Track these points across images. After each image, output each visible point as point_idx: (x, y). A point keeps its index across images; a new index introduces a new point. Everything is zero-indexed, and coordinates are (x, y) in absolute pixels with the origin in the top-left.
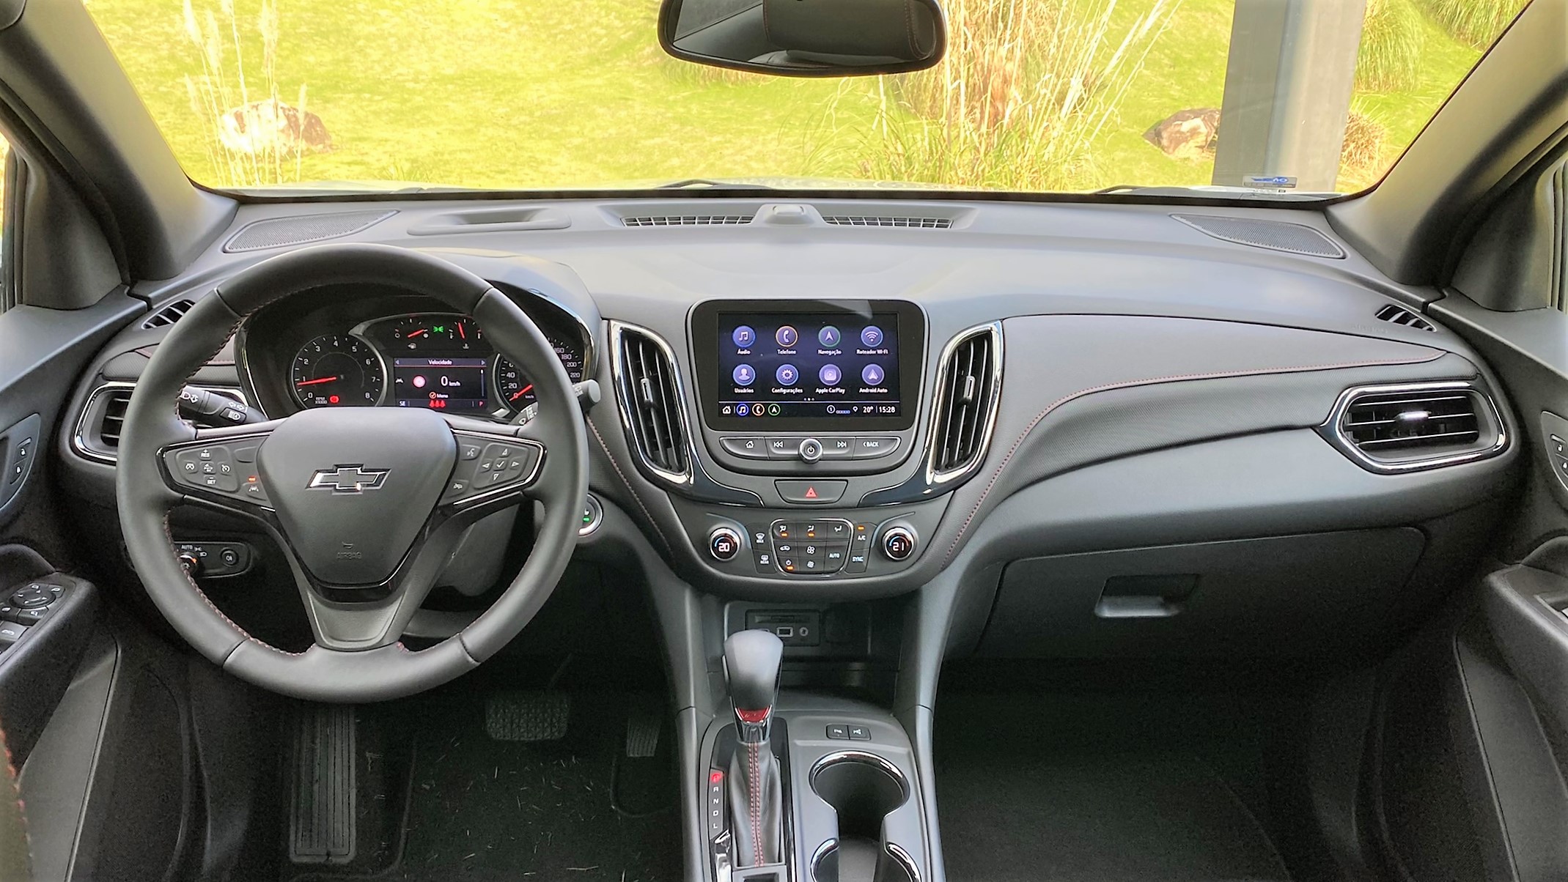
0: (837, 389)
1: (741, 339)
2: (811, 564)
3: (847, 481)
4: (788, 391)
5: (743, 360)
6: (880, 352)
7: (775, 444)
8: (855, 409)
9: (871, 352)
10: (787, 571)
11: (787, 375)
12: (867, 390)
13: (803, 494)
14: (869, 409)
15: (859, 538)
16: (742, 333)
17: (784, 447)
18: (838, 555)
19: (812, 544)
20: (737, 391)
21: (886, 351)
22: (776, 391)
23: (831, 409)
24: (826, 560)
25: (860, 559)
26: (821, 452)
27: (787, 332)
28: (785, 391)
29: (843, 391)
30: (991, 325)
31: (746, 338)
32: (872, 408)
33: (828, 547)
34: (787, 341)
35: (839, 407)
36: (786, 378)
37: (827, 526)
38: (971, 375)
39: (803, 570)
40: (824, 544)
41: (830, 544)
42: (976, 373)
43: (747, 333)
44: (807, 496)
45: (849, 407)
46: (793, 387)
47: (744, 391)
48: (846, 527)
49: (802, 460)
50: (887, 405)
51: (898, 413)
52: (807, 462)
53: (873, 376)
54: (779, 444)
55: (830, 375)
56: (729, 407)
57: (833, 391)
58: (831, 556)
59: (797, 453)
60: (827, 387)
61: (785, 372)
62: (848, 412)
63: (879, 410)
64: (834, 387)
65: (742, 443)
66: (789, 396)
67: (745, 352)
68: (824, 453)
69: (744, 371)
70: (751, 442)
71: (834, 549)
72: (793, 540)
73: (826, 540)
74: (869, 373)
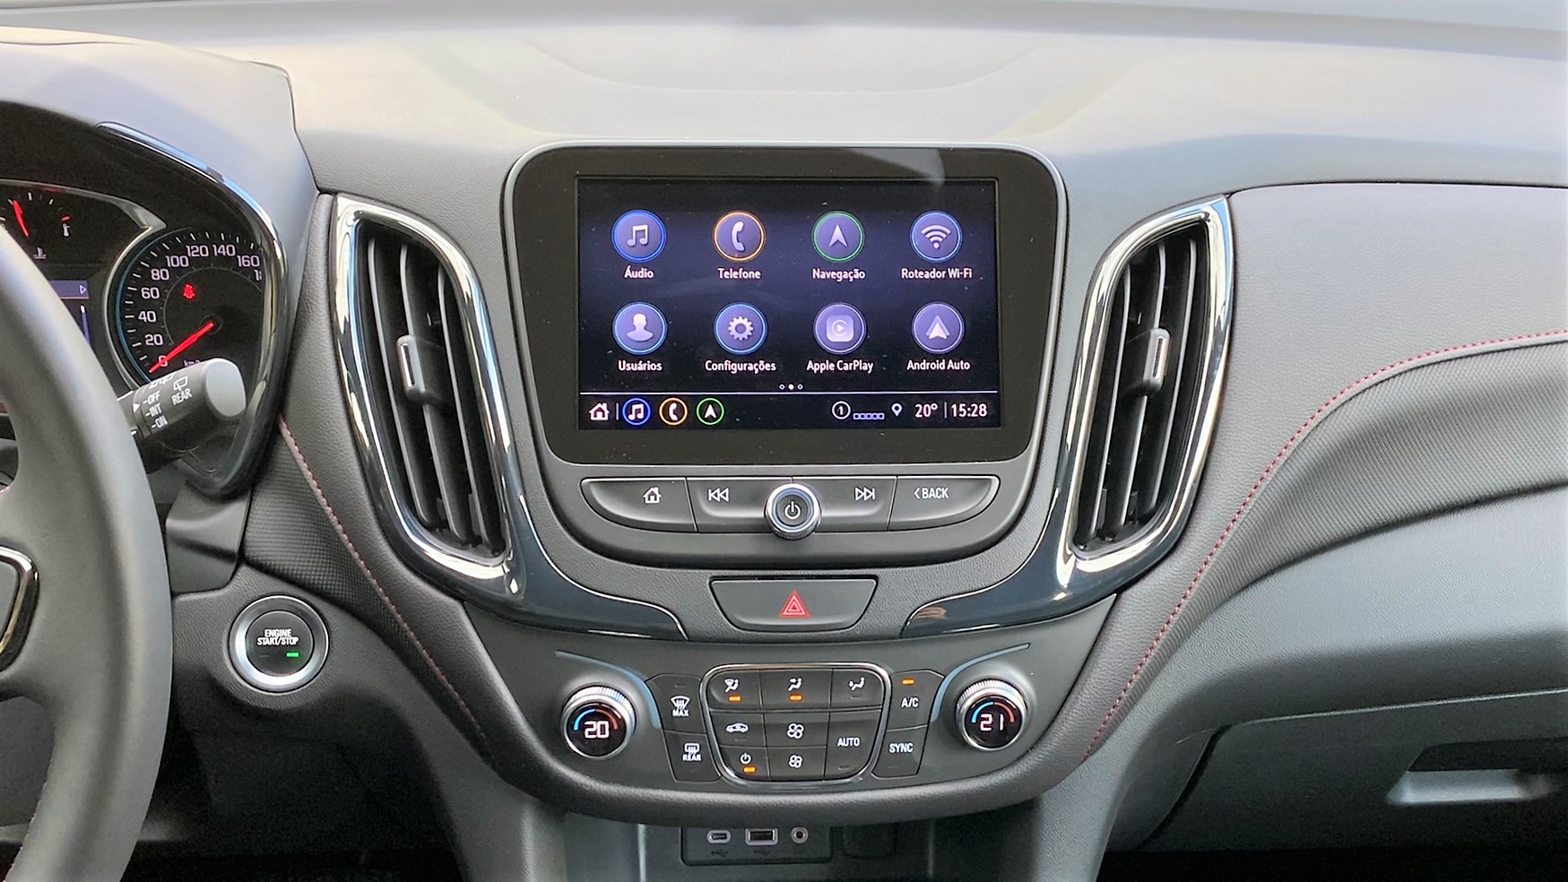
0: (857, 364)
1: (632, 242)
2: (796, 761)
3: (875, 577)
4: (742, 367)
5: (638, 293)
6: (954, 273)
7: (711, 495)
8: (897, 409)
9: (934, 274)
10: (740, 775)
11: (740, 328)
12: (924, 366)
13: (776, 608)
14: (926, 410)
15: (905, 703)
16: (635, 228)
17: (735, 502)
18: (856, 741)
19: (798, 717)
20: (624, 366)
21: (967, 272)
22: (717, 367)
23: (840, 410)
24: (829, 753)
25: (906, 748)
26: (817, 514)
27: (739, 226)
28: (735, 368)
29: (868, 367)
30: (1205, 207)
31: (644, 241)
32: (934, 407)
33: (836, 724)
34: (740, 247)
35: (859, 404)
36: (737, 335)
37: (833, 679)
38: (1160, 327)
39: (777, 773)
40: (824, 718)
41: (837, 717)
42: (1169, 322)
43: (645, 227)
44: (785, 613)
45: (882, 404)
46: (752, 358)
47: (641, 367)
48: (873, 679)
49: (772, 531)
50: (969, 400)
51: (994, 419)
52: (781, 537)
53: (938, 331)
54: (720, 495)
55: (839, 329)
56: (604, 406)
57: (847, 367)
58: (841, 743)
59: (759, 514)
60: (833, 358)
61: (736, 322)
62: (880, 416)
63: (950, 411)
64: (848, 358)
65: (630, 491)
66: (745, 379)
67: (644, 274)
68: (825, 514)
69: (640, 320)
70: (656, 490)
71: (848, 728)
72: (754, 709)
73: (830, 709)
74: (928, 325)
